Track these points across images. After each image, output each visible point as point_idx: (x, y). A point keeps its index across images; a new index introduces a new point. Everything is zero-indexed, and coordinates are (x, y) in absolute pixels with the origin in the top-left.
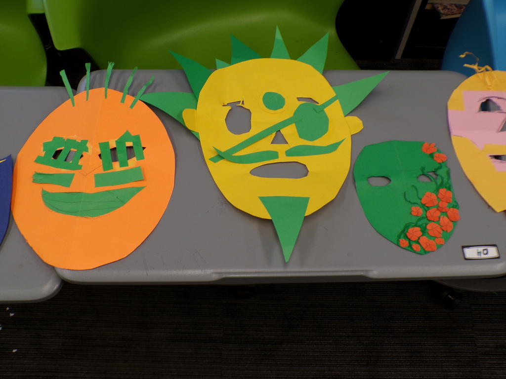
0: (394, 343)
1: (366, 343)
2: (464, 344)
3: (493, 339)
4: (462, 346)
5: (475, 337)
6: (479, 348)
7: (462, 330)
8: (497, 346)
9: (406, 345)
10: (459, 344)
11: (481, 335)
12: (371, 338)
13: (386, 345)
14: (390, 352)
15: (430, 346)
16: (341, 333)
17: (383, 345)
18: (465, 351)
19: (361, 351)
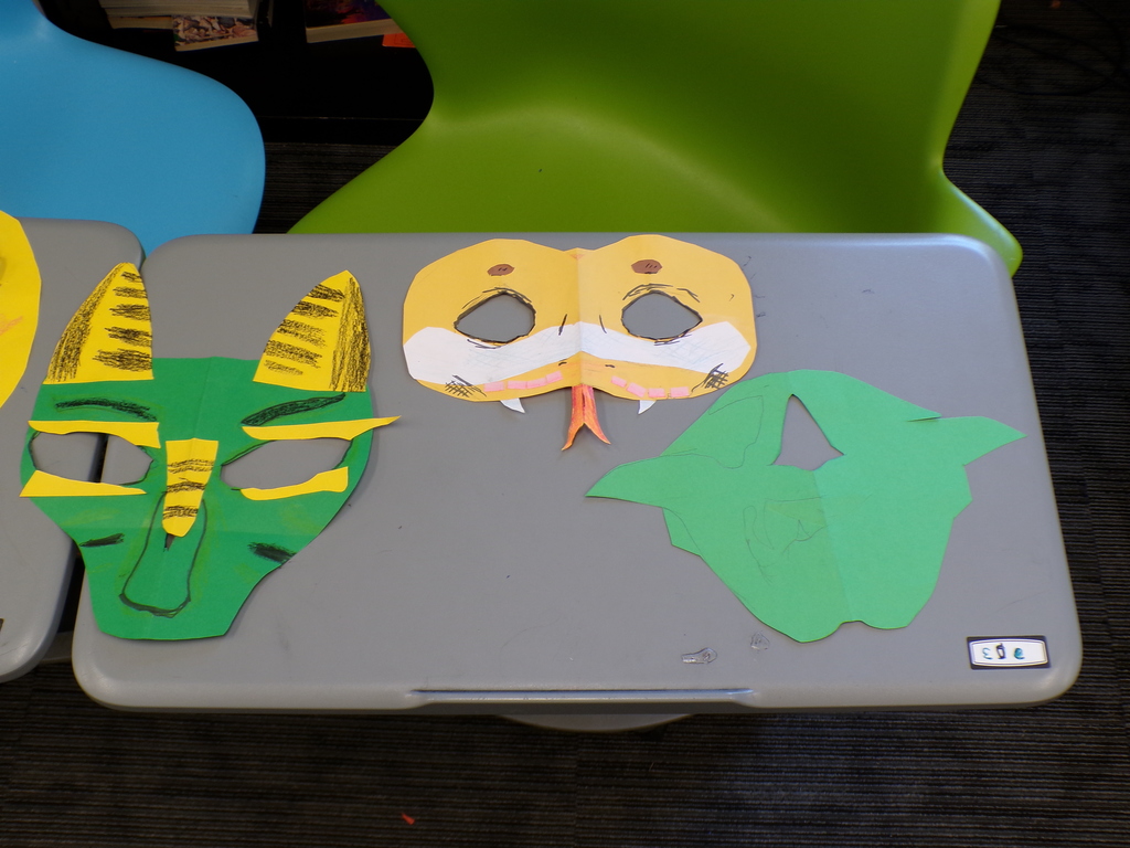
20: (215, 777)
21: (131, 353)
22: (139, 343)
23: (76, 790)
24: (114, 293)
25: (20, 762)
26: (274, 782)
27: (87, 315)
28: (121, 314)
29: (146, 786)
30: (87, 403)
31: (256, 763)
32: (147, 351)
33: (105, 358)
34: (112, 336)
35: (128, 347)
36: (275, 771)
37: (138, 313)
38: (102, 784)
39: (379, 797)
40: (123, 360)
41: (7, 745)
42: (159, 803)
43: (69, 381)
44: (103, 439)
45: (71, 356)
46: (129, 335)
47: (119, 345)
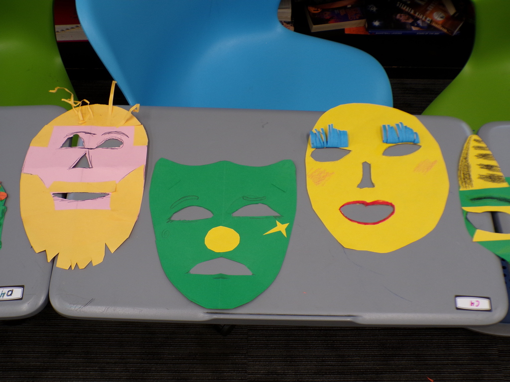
0: (161, 370)
1: (132, 370)
2: (234, 371)
3: (265, 366)
4: (232, 373)
5: (246, 364)
6: (248, 375)
7: (235, 357)
8: (268, 372)
9: (173, 372)
10: (229, 371)
11: (253, 362)
12: (139, 364)
13: (152, 372)
14: (155, 379)
15: (199, 373)
16: (108, 360)
17: (150, 372)
18: (234, 378)
19: (126, 378)
20: (340, 366)
21: (493, 175)
22: (494, 170)
23: (279, 375)
24: (473, 148)
25: (250, 363)
26: (367, 366)
27: (466, 158)
28: (481, 158)
29: (310, 371)
30: (485, 198)
31: (358, 358)
32: (500, 174)
33: (482, 177)
34: (482, 168)
35: (491, 172)
36: (367, 361)
37: (489, 157)
38: (290, 371)
39: (415, 370)
40: (492, 178)
41: (242, 355)
42: (317, 379)
43: (471, 189)
44: (494, 214)
45: (467, 178)
46: (489, 167)
47: (486, 172)
